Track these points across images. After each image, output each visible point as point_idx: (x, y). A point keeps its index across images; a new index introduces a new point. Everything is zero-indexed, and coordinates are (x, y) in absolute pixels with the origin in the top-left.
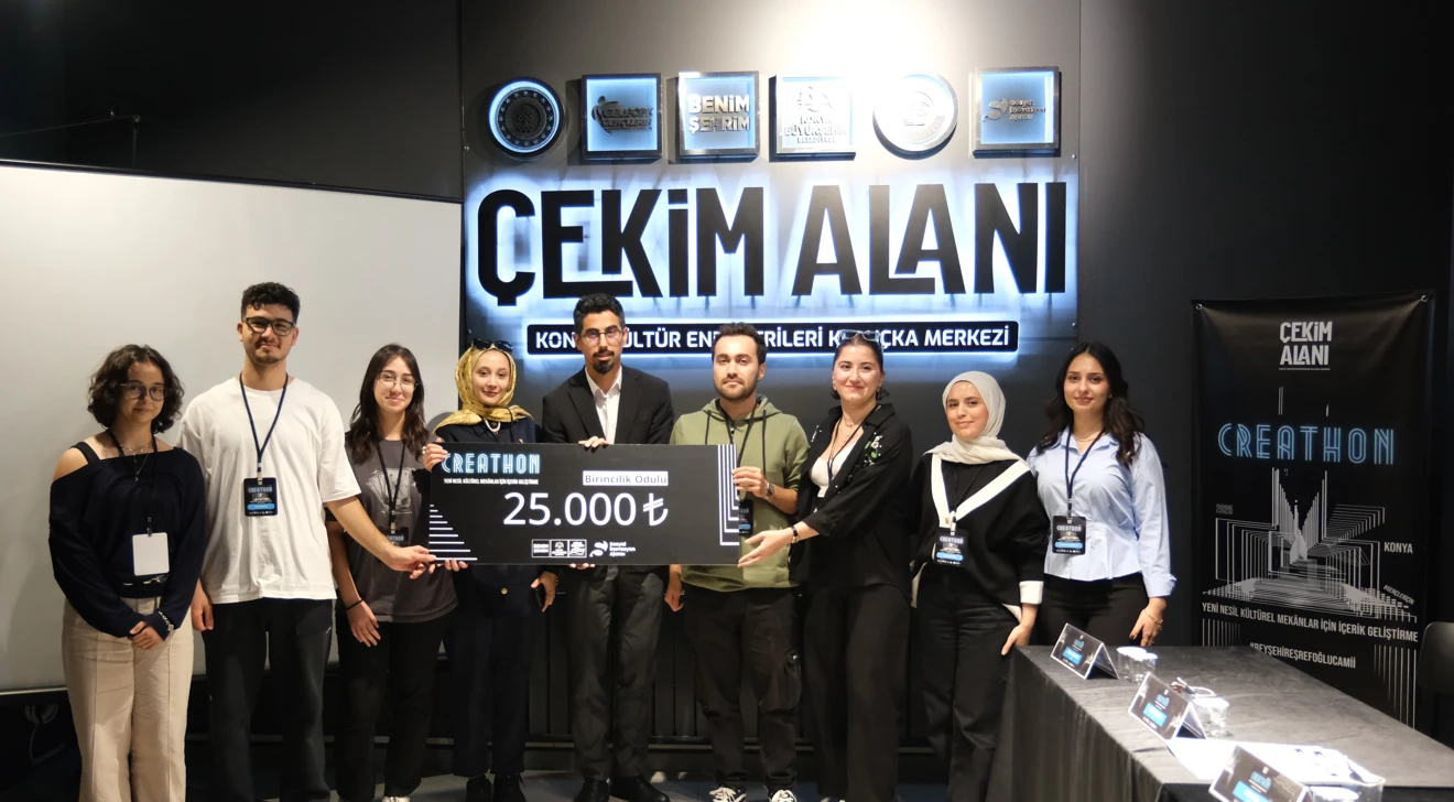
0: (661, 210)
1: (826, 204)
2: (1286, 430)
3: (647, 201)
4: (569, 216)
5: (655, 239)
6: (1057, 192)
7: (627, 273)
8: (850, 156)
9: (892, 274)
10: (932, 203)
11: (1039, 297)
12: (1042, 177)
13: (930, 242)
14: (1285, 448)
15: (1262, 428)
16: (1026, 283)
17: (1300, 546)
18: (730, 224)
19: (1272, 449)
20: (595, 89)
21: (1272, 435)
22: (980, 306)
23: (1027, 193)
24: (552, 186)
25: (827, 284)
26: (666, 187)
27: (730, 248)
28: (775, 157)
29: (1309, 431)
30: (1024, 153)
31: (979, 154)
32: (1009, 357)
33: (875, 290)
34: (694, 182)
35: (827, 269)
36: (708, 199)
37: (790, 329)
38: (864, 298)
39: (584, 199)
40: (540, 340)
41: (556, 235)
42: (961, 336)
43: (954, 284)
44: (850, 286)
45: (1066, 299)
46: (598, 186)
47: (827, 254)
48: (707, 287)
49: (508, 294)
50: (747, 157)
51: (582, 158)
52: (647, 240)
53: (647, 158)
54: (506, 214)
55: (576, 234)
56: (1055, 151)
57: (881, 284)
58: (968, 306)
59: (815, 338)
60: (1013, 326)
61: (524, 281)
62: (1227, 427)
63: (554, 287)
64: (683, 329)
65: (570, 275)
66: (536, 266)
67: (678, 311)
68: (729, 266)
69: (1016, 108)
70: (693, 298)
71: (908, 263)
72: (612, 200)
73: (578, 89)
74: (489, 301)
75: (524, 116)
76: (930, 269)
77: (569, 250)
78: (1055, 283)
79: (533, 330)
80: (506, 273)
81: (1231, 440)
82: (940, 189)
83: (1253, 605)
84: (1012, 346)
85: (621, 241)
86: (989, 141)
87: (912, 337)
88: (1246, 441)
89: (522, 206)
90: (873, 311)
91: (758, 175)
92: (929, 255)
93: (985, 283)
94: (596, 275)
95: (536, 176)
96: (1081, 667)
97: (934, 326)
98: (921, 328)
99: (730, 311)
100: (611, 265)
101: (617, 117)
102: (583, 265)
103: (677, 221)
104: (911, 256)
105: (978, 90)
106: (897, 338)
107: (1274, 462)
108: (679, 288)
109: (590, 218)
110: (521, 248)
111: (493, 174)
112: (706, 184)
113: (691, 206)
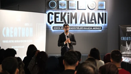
0: (67, 14)
1: (83, 15)
2: (127, 37)
3: (65, 14)
4: (57, 15)
6: (105, 14)
7: (63, 21)
9: (90, 22)
10: (93, 14)
12: (104, 12)
13: (93, 19)
14: (127, 39)
15: (125, 37)
16: (103, 23)
17: (129, 49)
18: (74, 16)
19: (126, 39)
20: (60, 2)
21: (126, 38)
23: (103, 14)
24: (55, 12)
25: (83, 23)
26: (67, 12)
27: (74, 19)
28: (78, 9)
29: (129, 37)
30: (102, 10)
33: (88, 23)
34: (70, 11)
35: (83, 21)
36: (71, 14)
37: (80, 27)
39: (59, 13)
40: (54, 28)
41: (56, 17)
42: (97, 28)
43: (96, 23)
44: (86, 23)
46: (60, 12)
47: (83, 20)
48: (71, 23)
49: (51, 23)
50: (75, 9)
51: (58, 8)
52: (65, 18)
53: (65, 9)
54: (50, 15)
55: (58, 17)
56: (105, 10)
58: (97, 25)
59: (82, 28)
60: (101, 27)
61: (52, 22)
62: (122, 37)
63: (56, 23)
65: (57, 21)
66: (53, 20)
68: (74, 21)
69: (101, 5)
71: (91, 20)
72: (62, 13)
73: (58, 2)
74: (49, 24)
75: (52, 4)
76: (93, 21)
77: (57, 18)
78: (105, 23)
79: (53, 27)
80: (50, 21)
81: (122, 38)
82: (94, 13)
83: (124, 55)
84: (101, 29)
85: (63, 18)
87: (92, 28)
88: (124, 39)
89: (52, 14)
90: (88, 25)
91: (76, 11)
92: (93, 20)
93: (99, 23)
94: (60, 21)
95: (53, 11)
97: (94, 27)
98: (92, 27)
99: (73, 25)
100: (61, 20)
103: (68, 16)
104: (92, 20)
106: (90, 28)
107: (126, 41)
108: (68, 23)
109: (59, 15)
110: (52, 18)
111: (49, 10)
112: (71, 12)
113: (70, 14)
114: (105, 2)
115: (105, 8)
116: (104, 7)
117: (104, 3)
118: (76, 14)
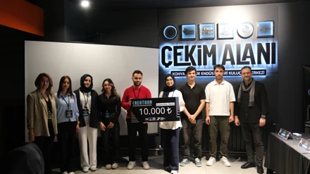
0: (196, 49)
1: (228, 48)
3: (193, 48)
4: (179, 51)
5: (195, 55)
6: (274, 45)
7: (190, 61)
8: (232, 38)
9: (241, 61)
10: (249, 47)
11: (270, 65)
12: (271, 42)
13: (248, 54)
16: (268, 62)
18: (209, 51)
20: (183, 27)
22: (258, 67)
23: (268, 45)
24: (175, 45)
25: (228, 63)
26: (197, 45)
27: (209, 56)
28: (218, 39)
30: (267, 37)
31: (258, 37)
32: (264, 76)
34: (203, 44)
35: (228, 60)
36: (205, 47)
38: (236, 65)
39: (182, 47)
41: (176, 54)
42: (255, 73)
43: (253, 62)
44: (233, 63)
45: (276, 65)
46: (184, 45)
47: (228, 57)
48: (205, 64)
49: (167, 65)
50: (213, 39)
51: (181, 40)
52: (193, 55)
53: (193, 40)
54: (167, 51)
55: (180, 54)
56: (273, 37)
57: (239, 63)
58: (256, 67)
60: (265, 71)
61: (170, 63)
62: (309, 90)
63: (176, 64)
64: (201, 72)
65: (179, 62)
66: (172, 60)
67: (199, 68)
68: (210, 60)
70: (202, 66)
71: (244, 59)
72: (187, 47)
73: (180, 27)
74: (164, 67)
75: (170, 32)
76: (248, 60)
77: (179, 57)
78: (274, 62)
79: (172, 72)
80: (167, 62)
82: (250, 45)
84: (265, 74)
85: (189, 55)
86: (260, 35)
89: (170, 49)
90: (237, 68)
91: (215, 42)
92: (248, 57)
93: (259, 62)
94: (184, 62)
95: (172, 43)
96: (285, 137)
99: (209, 68)
100: (187, 60)
101: (188, 32)
102: (181, 60)
103: (199, 51)
104: (245, 57)
105: (258, 25)
108: (200, 64)
109: (183, 51)
110: (169, 57)
111: (164, 43)
112: (205, 44)
113: (202, 49)
114: (272, 23)
115: (272, 34)
116: (270, 32)
117: (270, 24)
118: (214, 47)
